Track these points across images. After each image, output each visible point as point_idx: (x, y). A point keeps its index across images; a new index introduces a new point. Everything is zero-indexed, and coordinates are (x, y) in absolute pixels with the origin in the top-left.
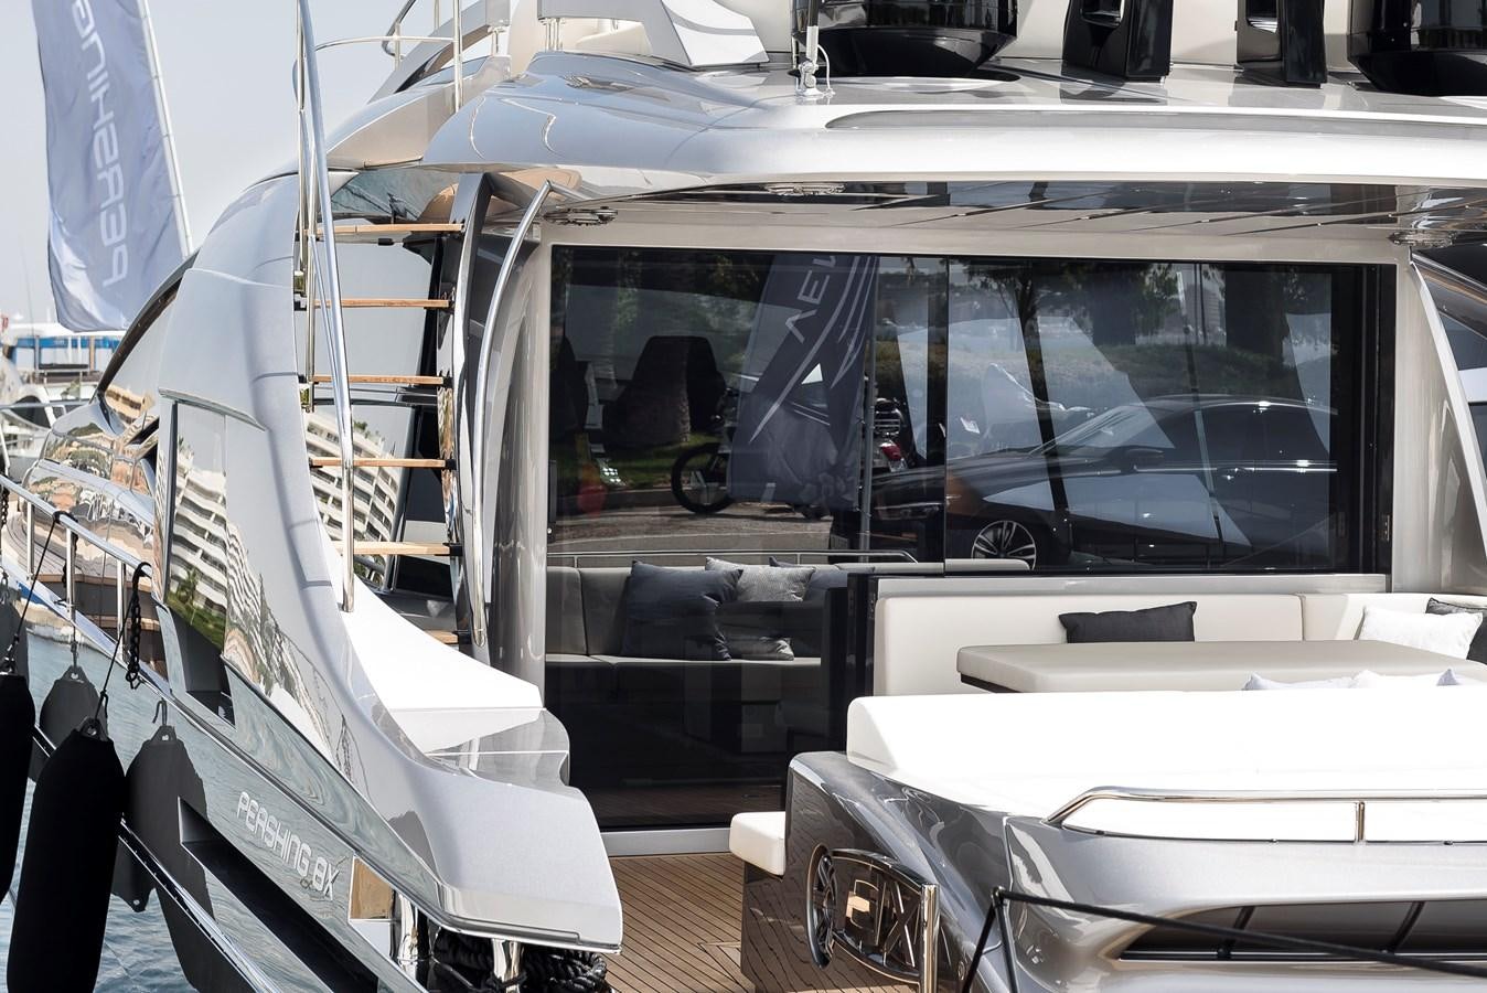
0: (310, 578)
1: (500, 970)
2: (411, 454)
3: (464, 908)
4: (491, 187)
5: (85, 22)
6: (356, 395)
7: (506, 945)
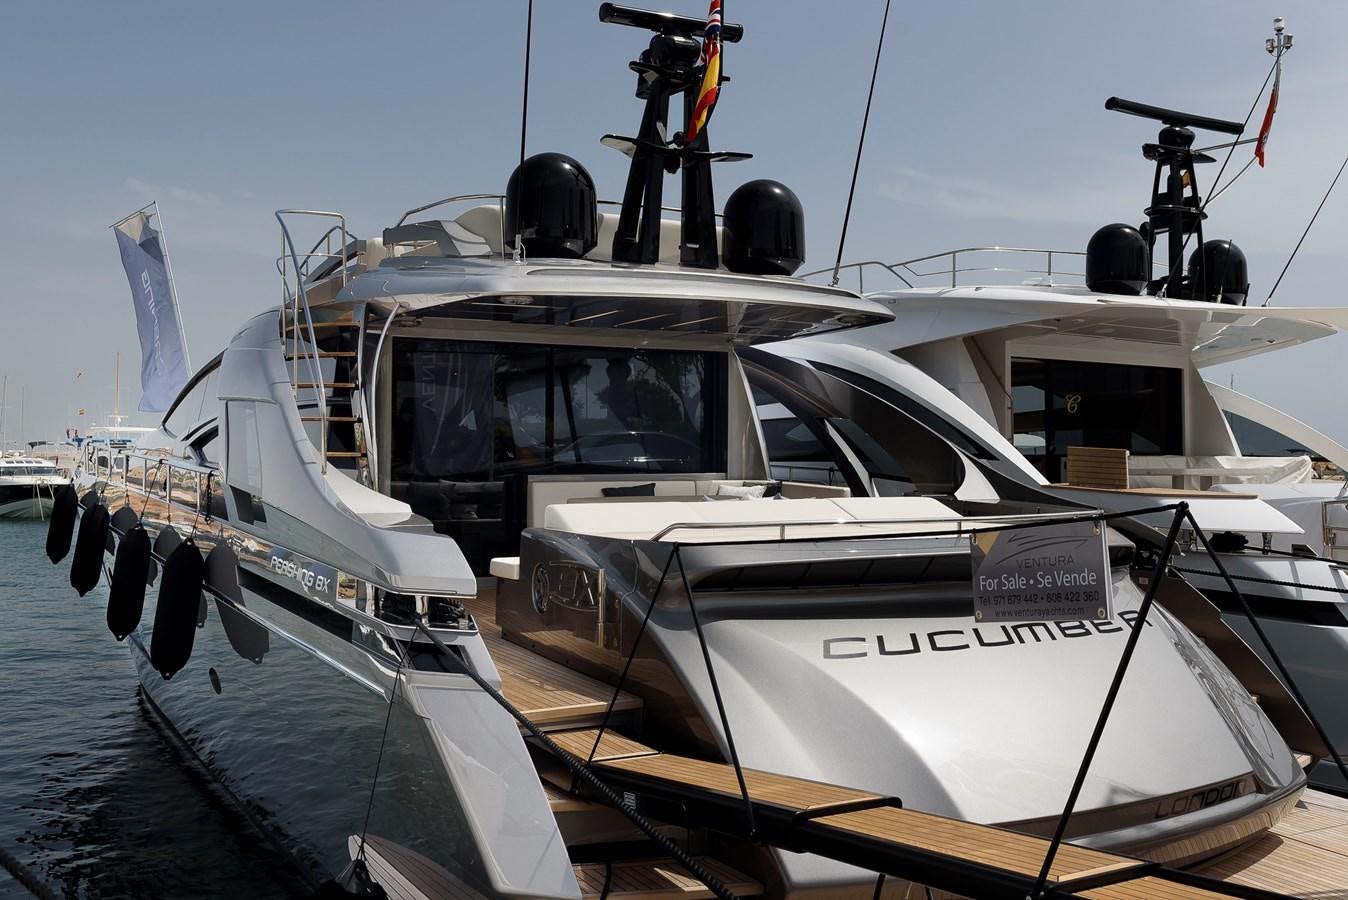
0: (306, 460)
1: (419, 609)
2: (332, 415)
3: (401, 584)
4: (371, 309)
5: (146, 282)
6: (300, 404)
7: (422, 598)
